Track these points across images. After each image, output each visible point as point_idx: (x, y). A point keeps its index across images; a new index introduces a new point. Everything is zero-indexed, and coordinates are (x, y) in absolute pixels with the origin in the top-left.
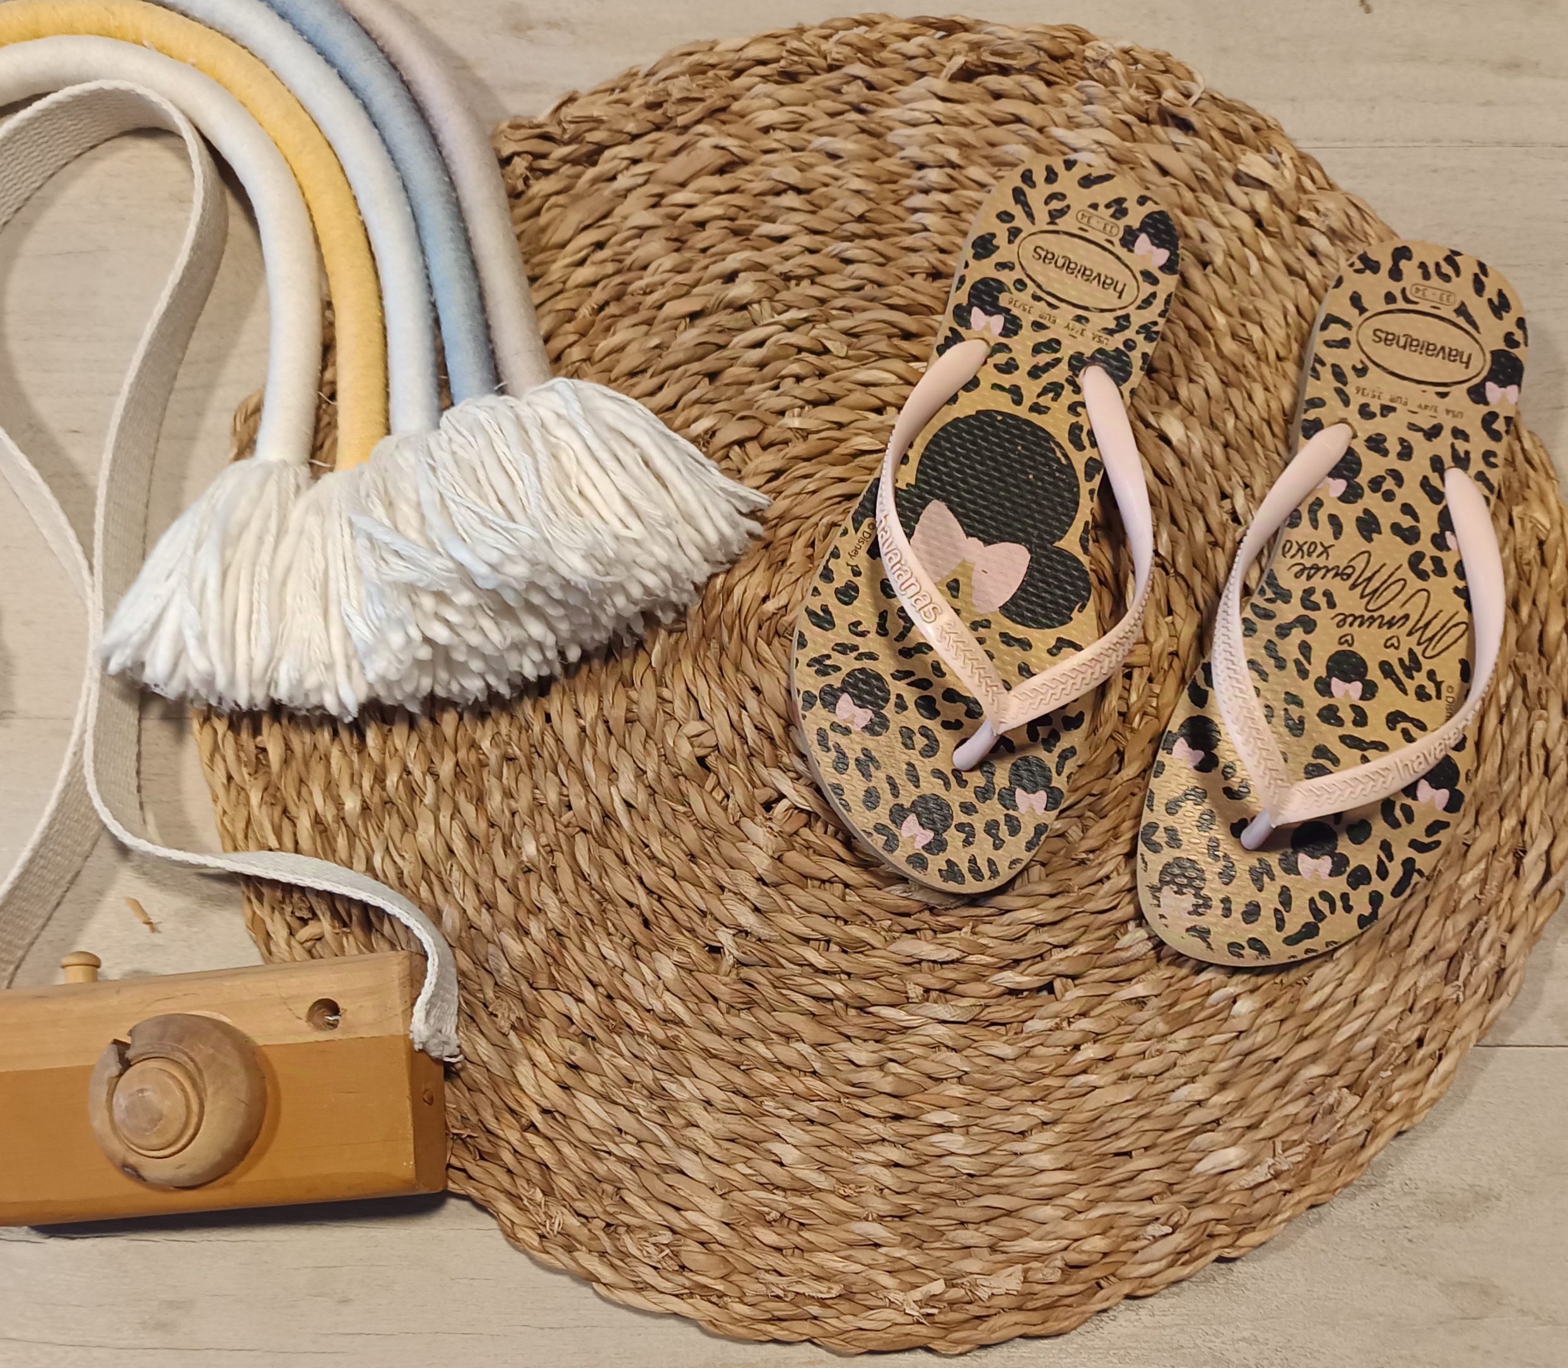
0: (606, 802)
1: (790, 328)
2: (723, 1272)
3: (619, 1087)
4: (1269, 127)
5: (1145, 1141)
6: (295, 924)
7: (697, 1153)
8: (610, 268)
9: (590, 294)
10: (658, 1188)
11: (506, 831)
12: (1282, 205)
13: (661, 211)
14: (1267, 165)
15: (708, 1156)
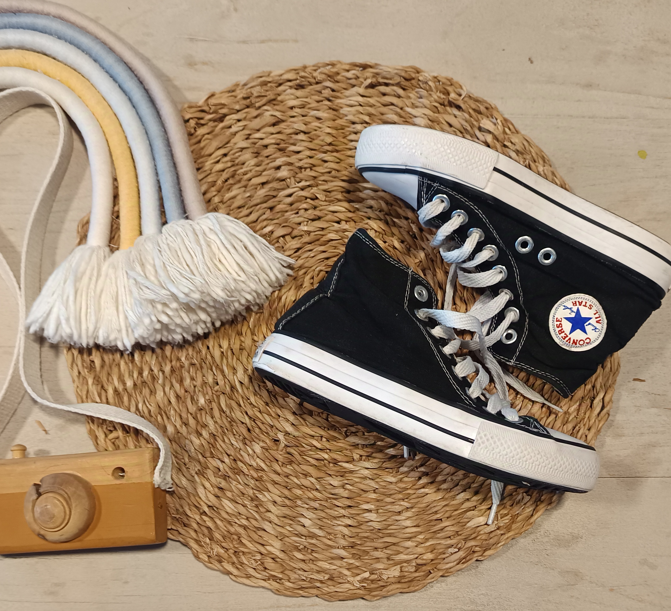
0: (232, 382)
1: (302, 189)
2: (281, 570)
3: (239, 496)
4: (492, 108)
5: (447, 515)
6: (107, 432)
7: (270, 522)
8: (229, 164)
9: (221, 175)
10: (255, 537)
11: (192, 394)
12: (498, 140)
13: (250, 141)
14: (491, 124)
15: (276, 524)
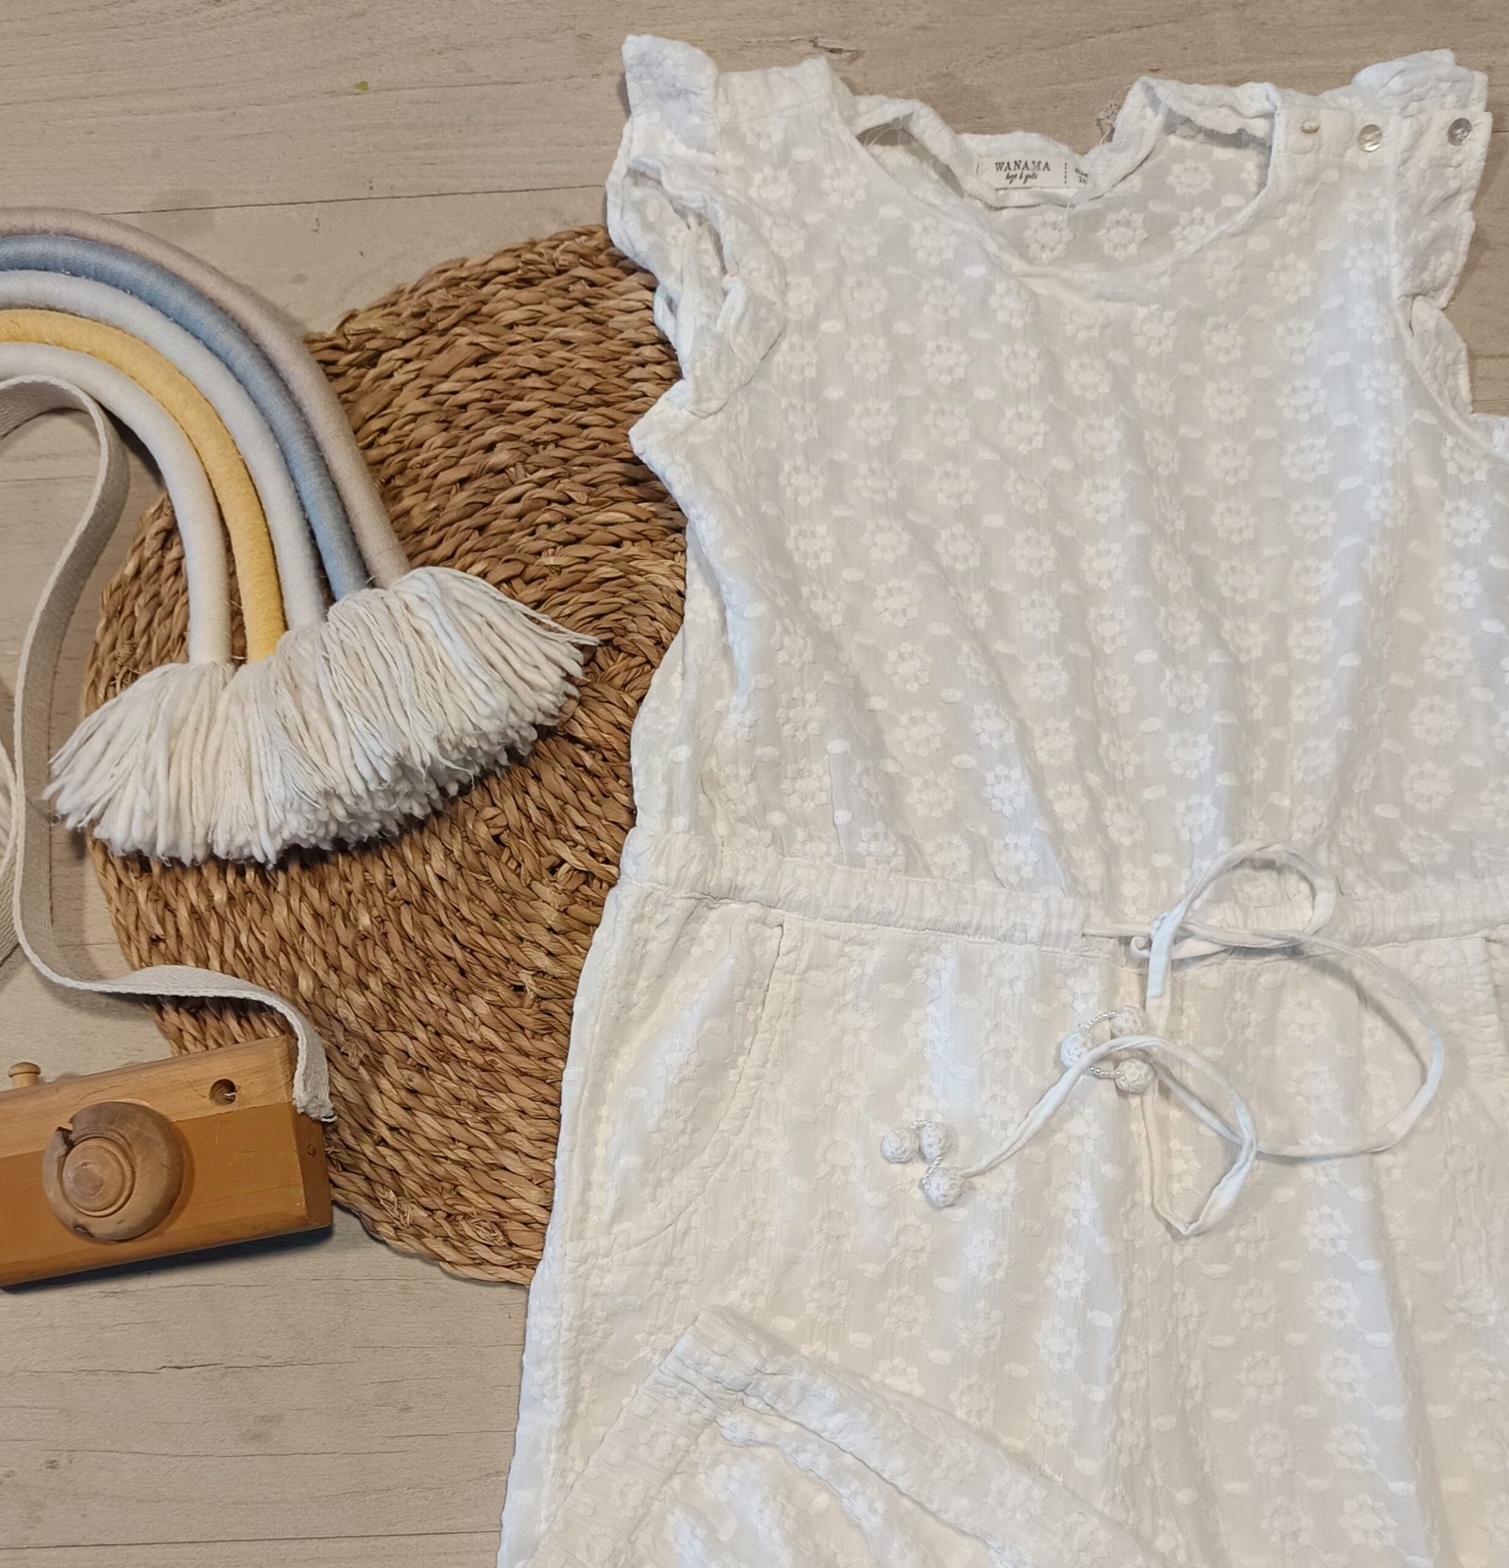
0: (423, 878)
1: (540, 484)
3: (450, 1105)
7: (516, 1153)
8: (392, 448)
9: (379, 471)
10: (485, 1181)
11: (345, 907)
13: (428, 399)
15: (527, 1155)
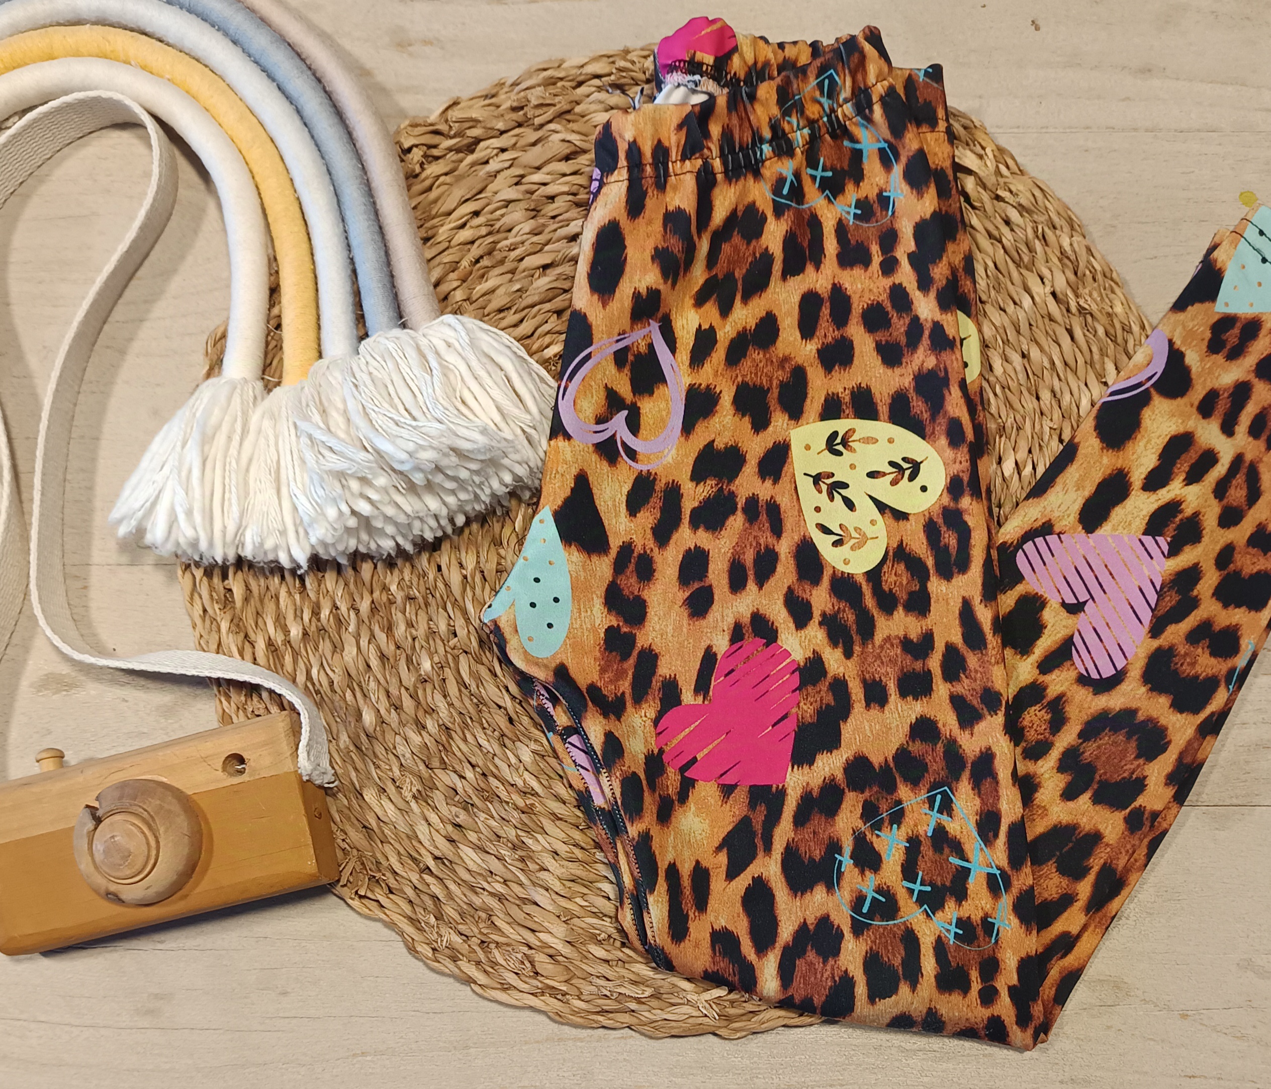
2: (566, 977)
3: (491, 841)
4: (975, 127)
7: (547, 890)
8: (484, 231)
9: (469, 250)
10: (519, 915)
11: (409, 652)
12: (985, 187)
13: (520, 187)
14: (973, 156)
15: (556, 893)
